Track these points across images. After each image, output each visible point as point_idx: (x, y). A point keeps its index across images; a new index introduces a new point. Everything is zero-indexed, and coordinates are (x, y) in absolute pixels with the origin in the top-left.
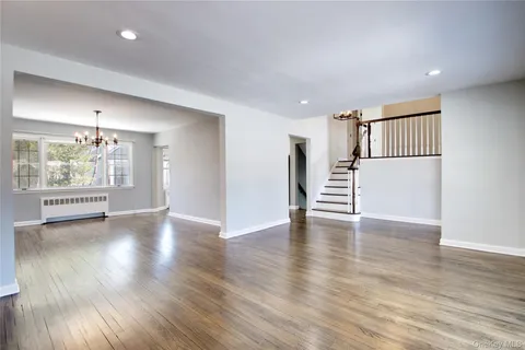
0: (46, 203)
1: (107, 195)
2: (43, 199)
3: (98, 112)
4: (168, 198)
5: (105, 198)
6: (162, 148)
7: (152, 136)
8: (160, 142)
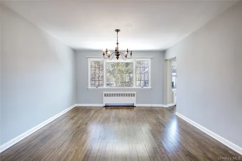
0: (105, 95)
1: (135, 93)
2: (104, 93)
3: (117, 31)
4: (175, 98)
5: (134, 94)
6: (171, 60)
7: (163, 52)
8: (169, 56)
